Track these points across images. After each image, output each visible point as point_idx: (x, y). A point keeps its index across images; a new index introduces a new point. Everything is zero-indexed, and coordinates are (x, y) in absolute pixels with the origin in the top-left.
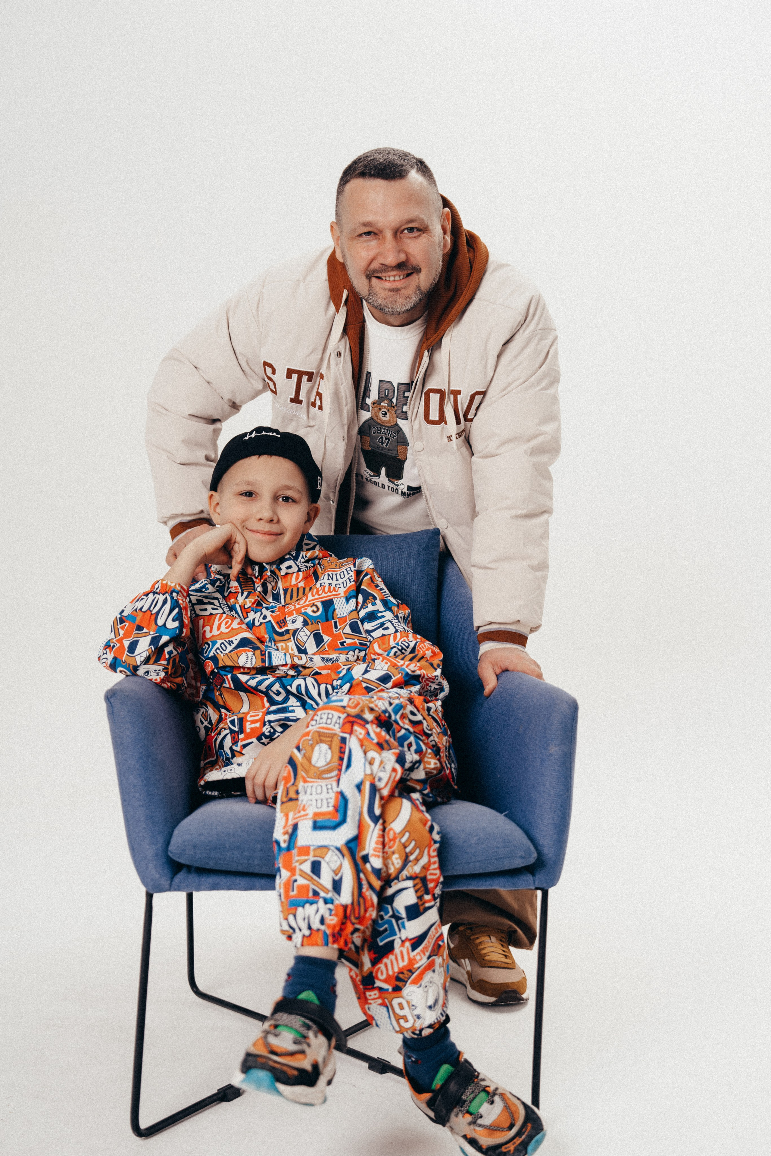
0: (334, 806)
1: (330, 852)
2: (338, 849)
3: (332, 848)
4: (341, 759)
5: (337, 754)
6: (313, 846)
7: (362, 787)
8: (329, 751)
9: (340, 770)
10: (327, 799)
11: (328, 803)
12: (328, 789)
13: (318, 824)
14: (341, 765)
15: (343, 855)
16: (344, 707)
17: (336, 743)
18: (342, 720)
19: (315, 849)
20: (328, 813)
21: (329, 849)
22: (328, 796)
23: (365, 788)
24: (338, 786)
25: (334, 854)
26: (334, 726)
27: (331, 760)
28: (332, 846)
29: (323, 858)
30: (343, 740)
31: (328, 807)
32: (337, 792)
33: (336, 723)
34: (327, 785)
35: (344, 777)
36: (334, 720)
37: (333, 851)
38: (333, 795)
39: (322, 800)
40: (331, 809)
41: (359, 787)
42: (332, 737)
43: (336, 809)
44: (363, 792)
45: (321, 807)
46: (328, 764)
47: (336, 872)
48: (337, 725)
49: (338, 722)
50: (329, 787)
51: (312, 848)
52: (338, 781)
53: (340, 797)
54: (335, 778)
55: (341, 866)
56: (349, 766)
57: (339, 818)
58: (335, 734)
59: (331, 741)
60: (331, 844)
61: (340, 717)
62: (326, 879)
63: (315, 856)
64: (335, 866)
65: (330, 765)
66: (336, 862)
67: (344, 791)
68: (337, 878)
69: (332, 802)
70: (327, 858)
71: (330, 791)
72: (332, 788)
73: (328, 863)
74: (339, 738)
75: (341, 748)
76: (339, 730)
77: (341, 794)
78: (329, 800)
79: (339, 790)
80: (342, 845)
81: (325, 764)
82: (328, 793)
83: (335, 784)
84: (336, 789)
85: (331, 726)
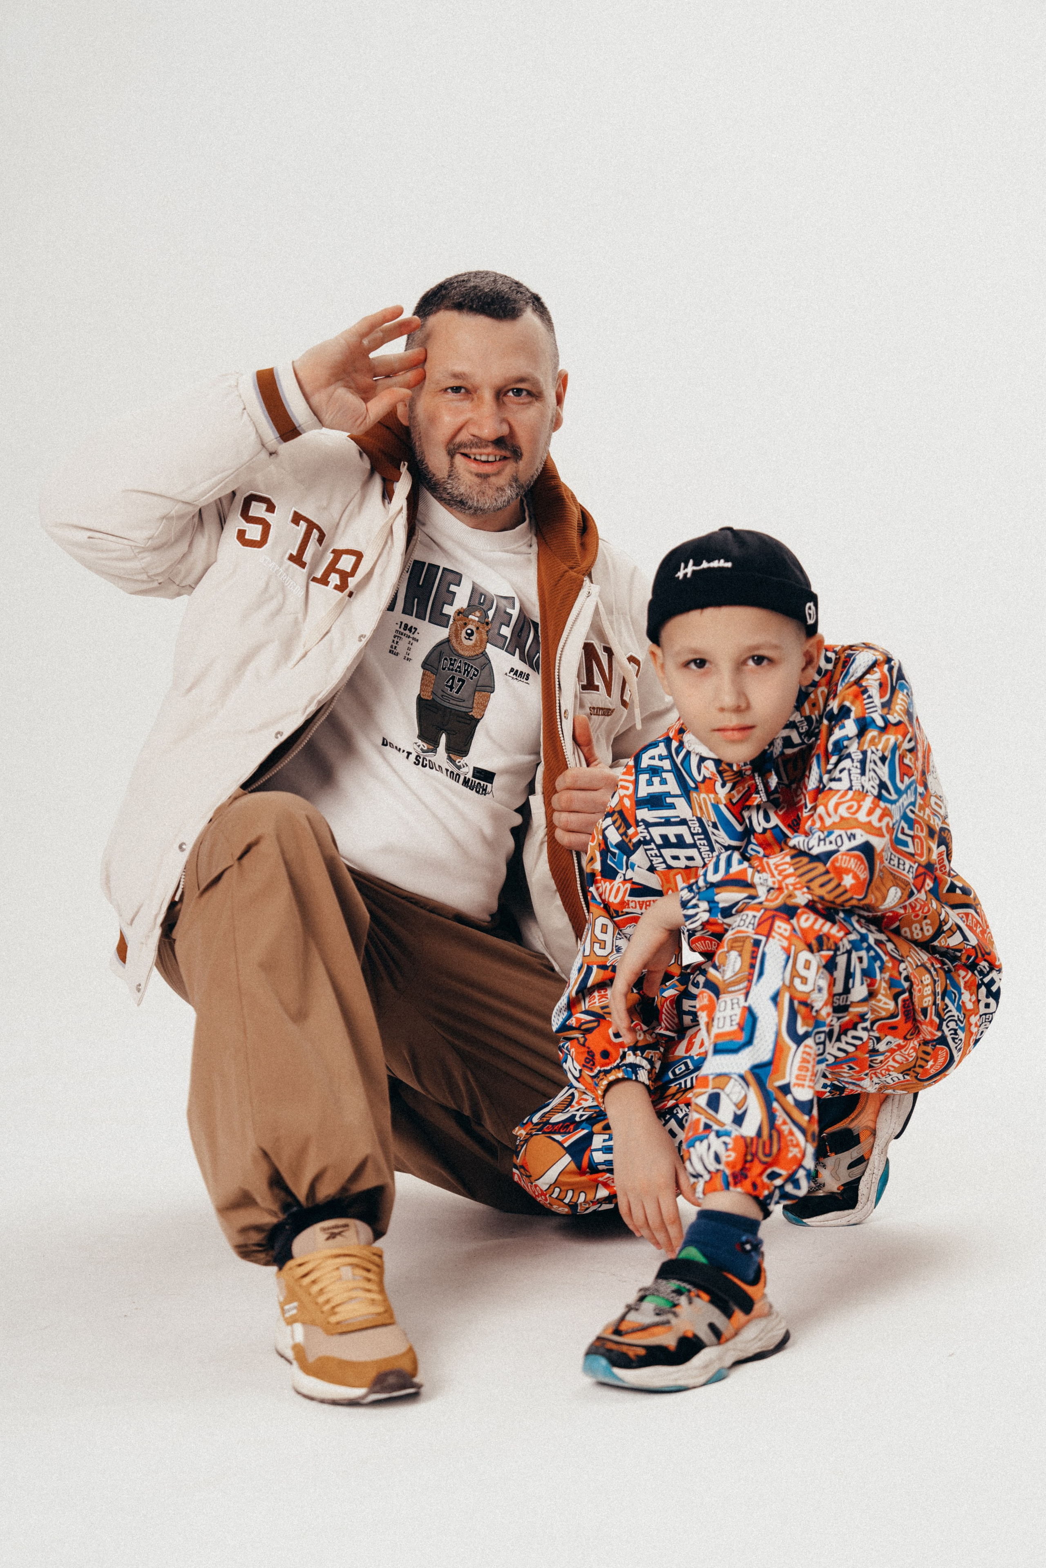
0: (739, 1024)
1: (732, 1081)
2: (742, 1077)
3: (736, 1077)
4: (752, 966)
5: (748, 960)
6: (712, 1074)
7: (779, 999)
8: (739, 959)
9: (750, 981)
10: (731, 1016)
11: (732, 1021)
12: (733, 1004)
13: (718, 1047)
14: (751, 974)
15: (748, 1085)
16: (761, 903)
17: (748, 947)
18: (757, 919)
19: (714, 1079)
20: (733, 1032)
21: (731, 1078)
22: (732, 1013)
23: (783, 1001)
24: (746, 1000)
25: (737, 1083)
26: (747, 927)
27: (741, 968)
28: (735, 1074)
29: (723, 1089)
30: (757, 943)
31: (731, 1025)
32: (744, 1007)
33: (750, 923)
34: (732, 1000)
35: (754, 990)
36: (748, 921)
37: (736, 1080)
38: (738, 1011)
39: (725, 1018)
40: (735, 1027)
41: (775, 999)
42: (744, 941)
43: (741, 1028)
44: (780, 1005)
45: (723, 1026)
46: (736, 975)
47: (738, 1106)
48: (751, 926)
49: (752, 922)
50: (735, 1001)
51: (711, 1077)
52: (747, 995)
53: (747, 1013)
54: (744, 991)
55: (745, 1097)
56: (761, 974)
57: (743, 1037)
58: (748, 937)
59: (743, 946)
60: (733, 1071)
61: (754, 917)
62: (726, 1113)
63: (713, 1088)
64: (737, 1097)
65: (738, 976)
66: (740, 1093)
67: (753, 1007)
68: (739, 1112)
69: (737, 1019)
70: (728, 1089)
71: (735, 1006)
72: (738, 1003)
73: (728, 1095)
74: (752, 941)
75: (753, 952)
76: (753, 932)
77: (749, 1010)
78: (733, 1018)
79: (747, 1005)
80: (746, 1072)
81: (732, 974)
82: (732, 1009)
83: (742, 998)
84: (743, 1003)
85: (744, 929)
